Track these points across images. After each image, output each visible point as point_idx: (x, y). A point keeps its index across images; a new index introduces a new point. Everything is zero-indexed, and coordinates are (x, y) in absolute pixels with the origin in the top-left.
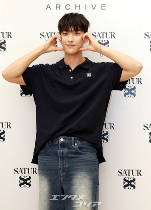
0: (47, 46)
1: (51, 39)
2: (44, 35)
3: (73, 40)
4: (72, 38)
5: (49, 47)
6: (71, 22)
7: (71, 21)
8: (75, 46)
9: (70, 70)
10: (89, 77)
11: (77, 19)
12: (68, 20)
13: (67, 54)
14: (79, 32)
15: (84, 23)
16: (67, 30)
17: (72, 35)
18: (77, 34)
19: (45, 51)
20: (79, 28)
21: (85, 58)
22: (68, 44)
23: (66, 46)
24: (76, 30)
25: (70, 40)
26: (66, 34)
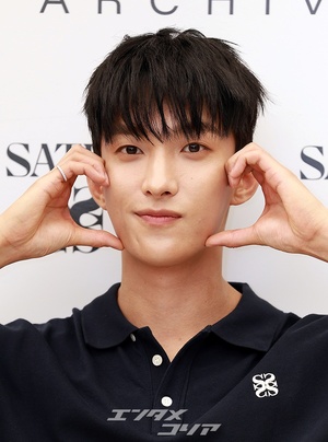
0: (30, 224)
1: (47, 180)
2: (30, 157)
3: (172, 186)
4: (170, 171)
5: (40, 223)
6: (163, 82)
7: (161, 72)
8: (180, 223)
9: (157, 360)
10: (268, 401)
11: (197, 64)
12: (145, 68)
13: (137, 263)
14: (208, 138)
15: (237, 91)
16: (139, 130)
17: (170, 153)
18: (195, 148)
19: (13, 252)
20: (205, 119)
21: (238, 286)
22: (146, 204)
23: (134, 222)
24: (192, 127)
25: (158, 182)
26: (132, 150)
